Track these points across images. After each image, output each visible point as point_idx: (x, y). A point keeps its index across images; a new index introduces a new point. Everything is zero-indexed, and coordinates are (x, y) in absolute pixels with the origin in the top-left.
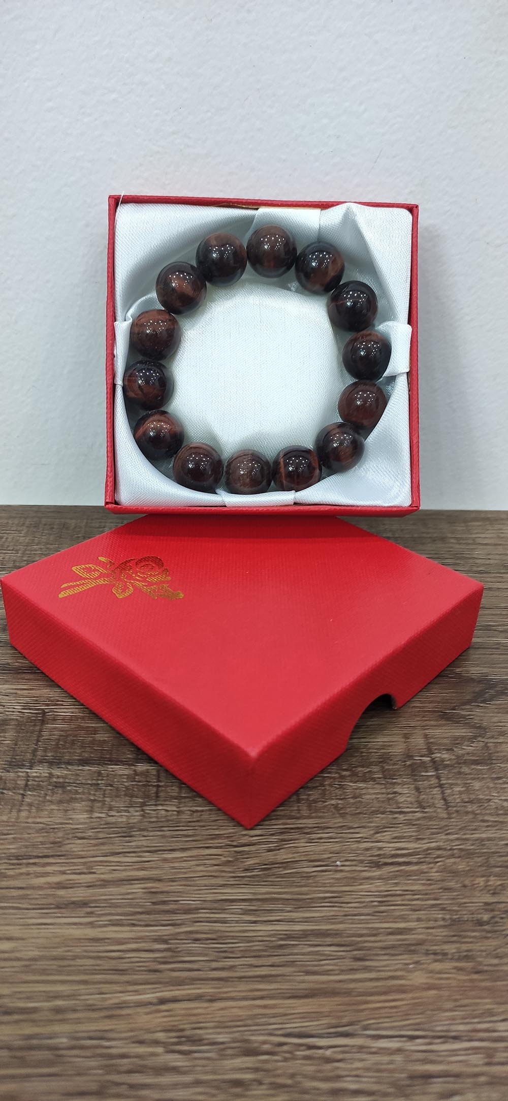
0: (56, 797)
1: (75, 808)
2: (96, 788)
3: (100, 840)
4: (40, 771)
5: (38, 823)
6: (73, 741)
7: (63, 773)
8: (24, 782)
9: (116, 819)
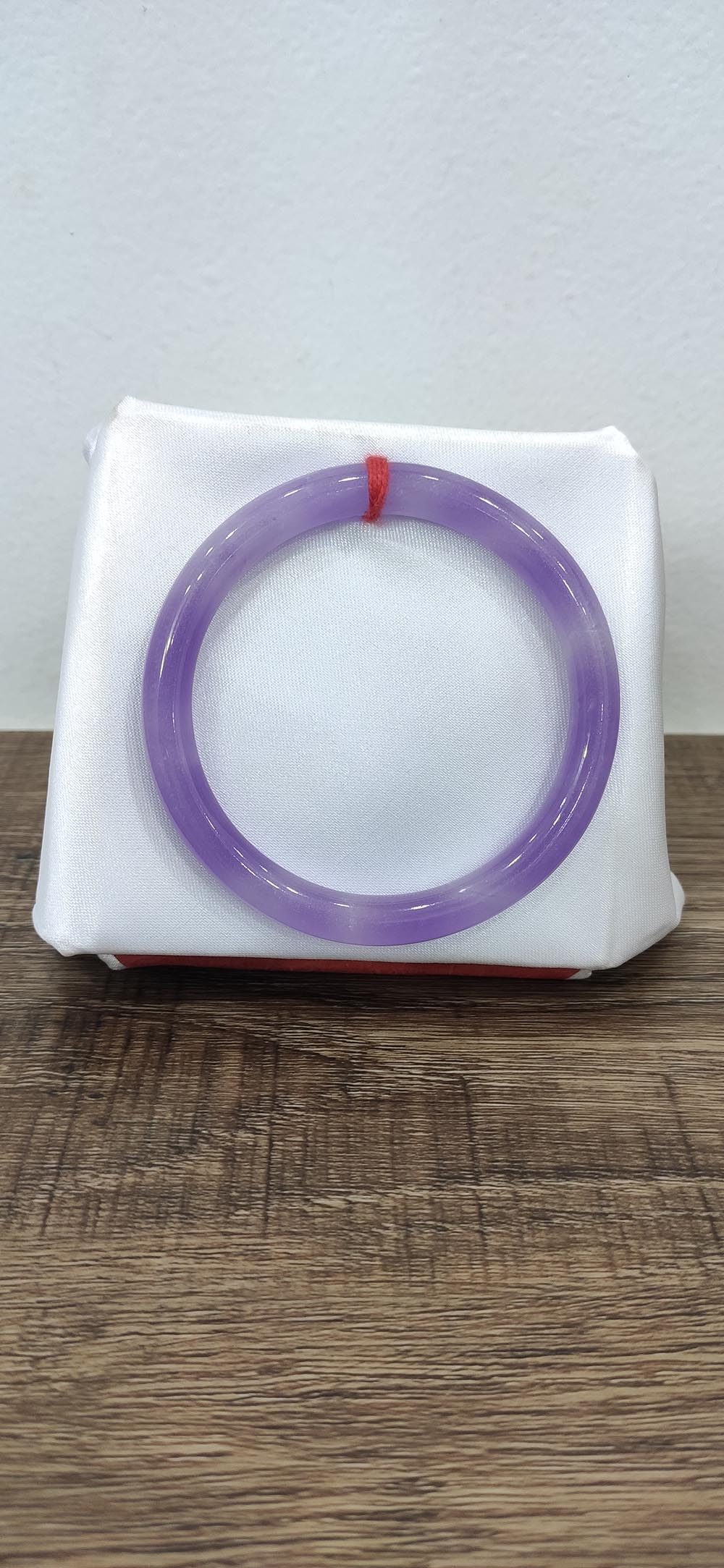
0: (542, 1238)
1: (581, 1258)
2: (603, 1220)
3: (649, 1321)
4: (493, 1188)
5: (526, 1287)
6: (533, 1132)
7: (536, 1193)
8: (473, 1209)
9: (662, 1281)
